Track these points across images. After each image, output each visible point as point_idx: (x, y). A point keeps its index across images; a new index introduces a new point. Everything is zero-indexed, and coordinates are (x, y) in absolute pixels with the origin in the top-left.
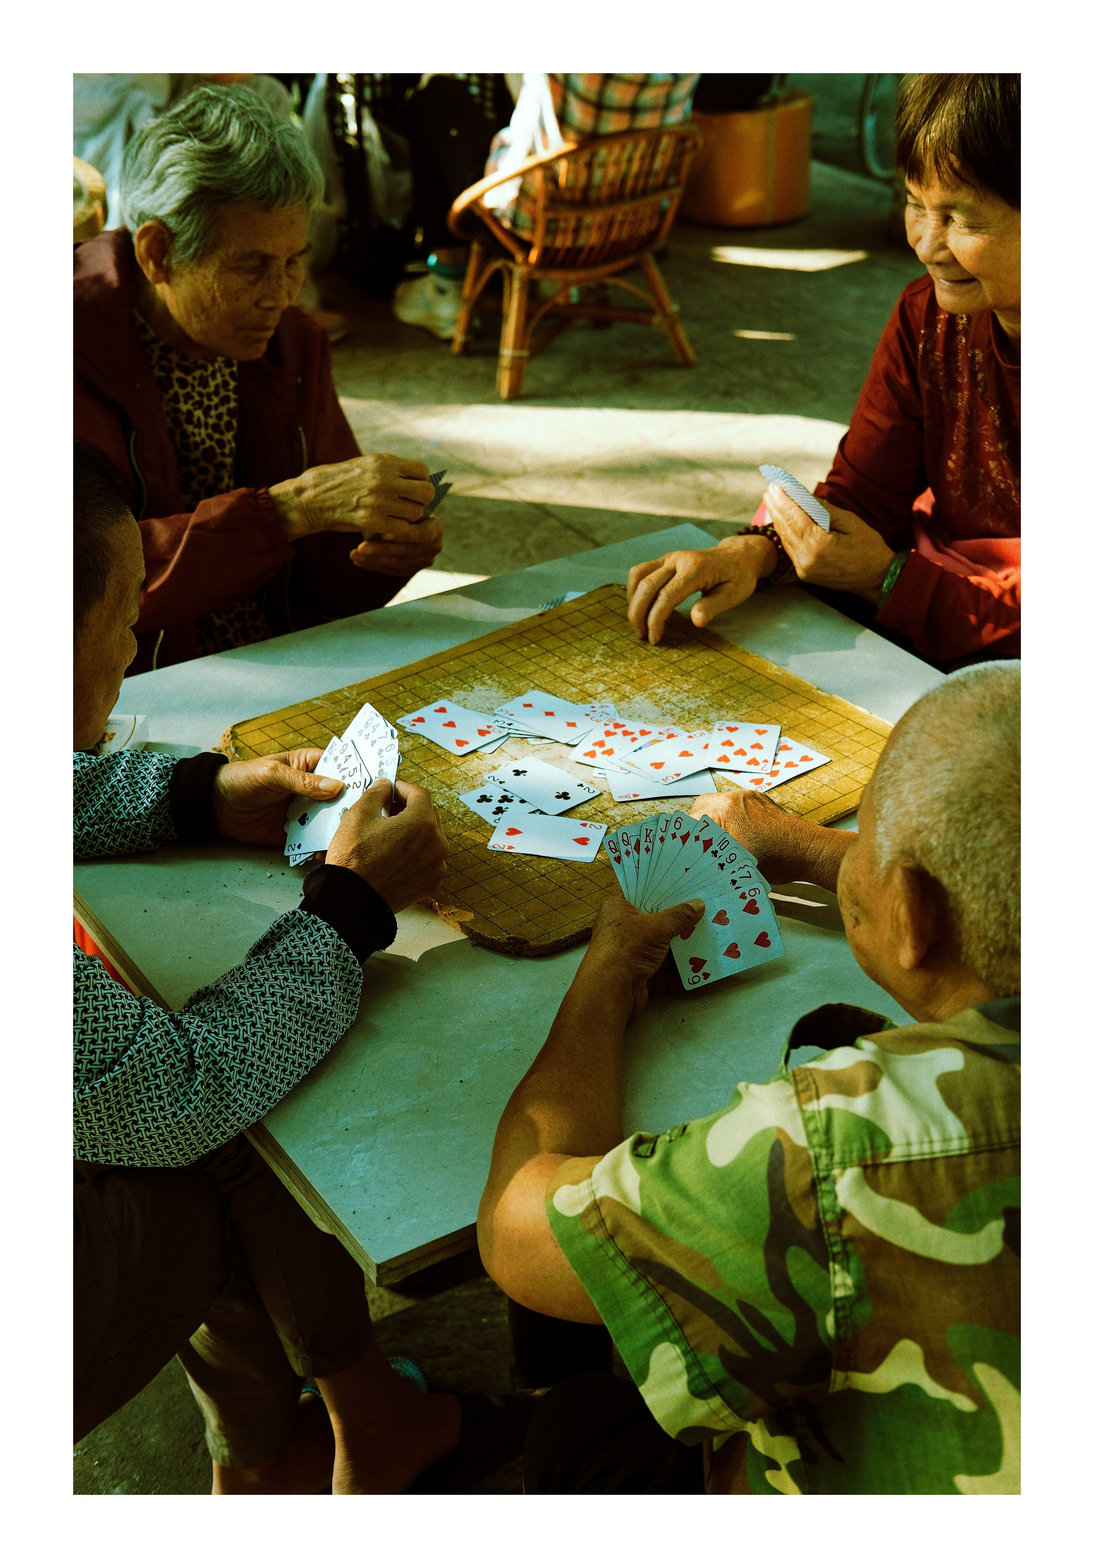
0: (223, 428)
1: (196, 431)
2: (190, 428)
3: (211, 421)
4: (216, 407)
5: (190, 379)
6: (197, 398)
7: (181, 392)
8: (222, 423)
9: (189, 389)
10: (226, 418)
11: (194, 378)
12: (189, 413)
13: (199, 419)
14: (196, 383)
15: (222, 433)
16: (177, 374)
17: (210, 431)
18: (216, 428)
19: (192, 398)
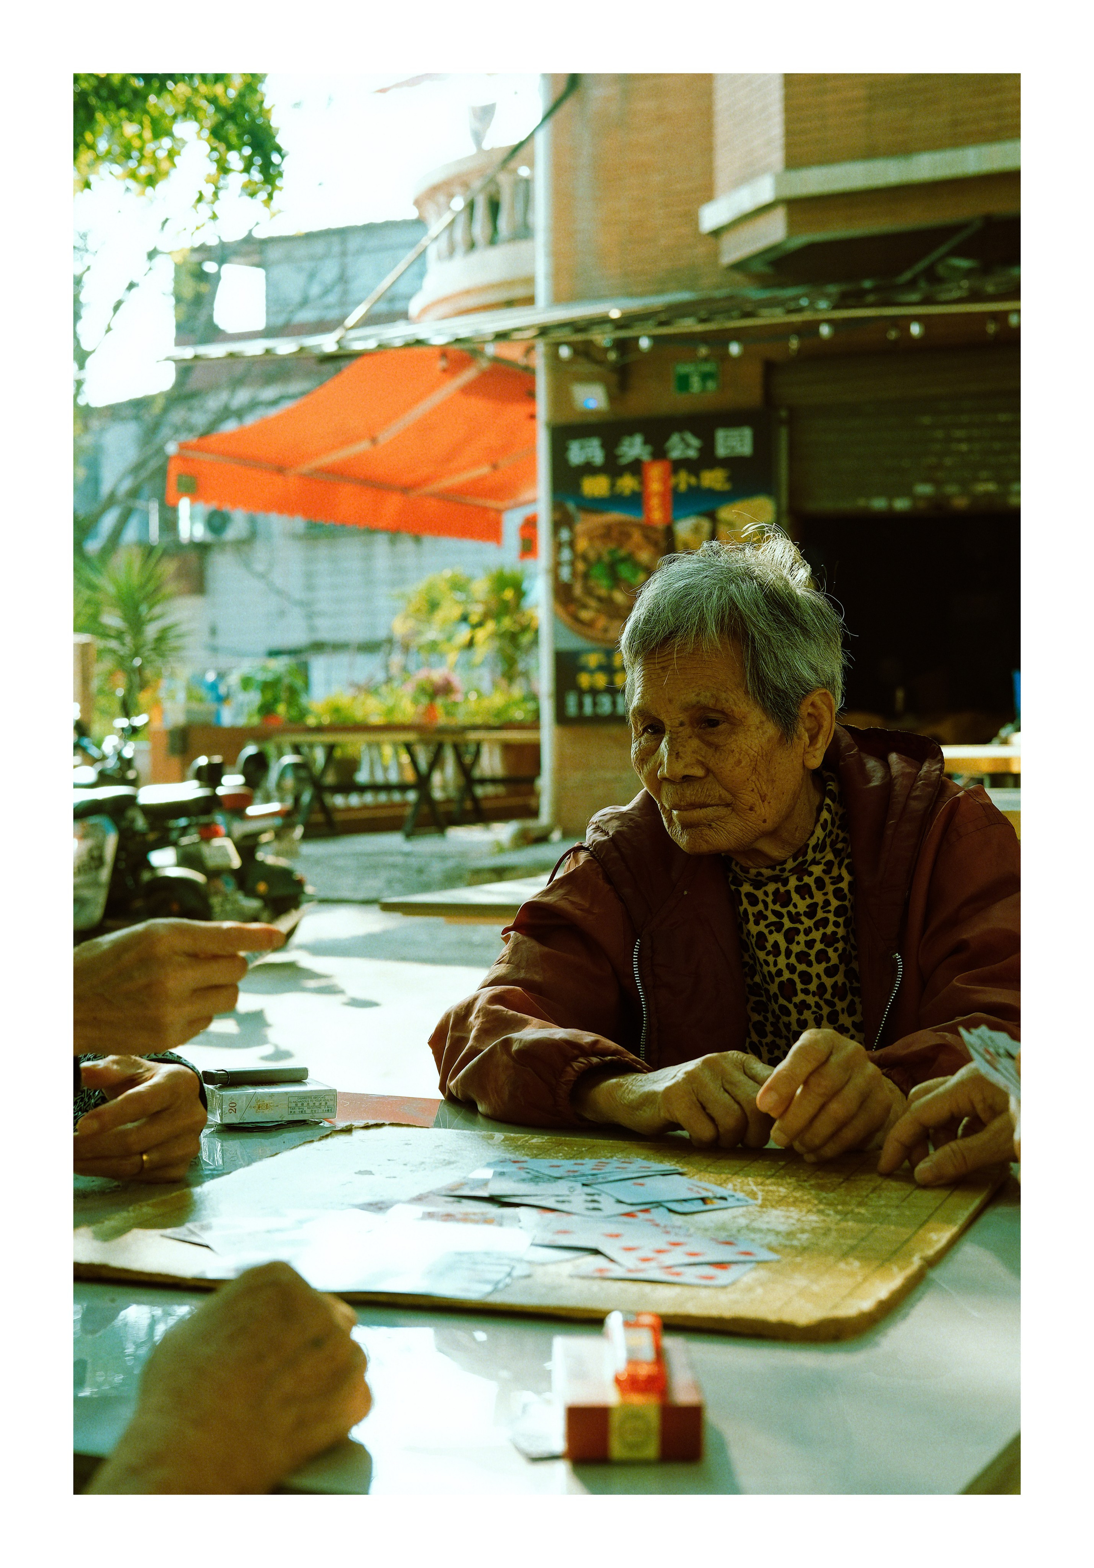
0: (812, 958)
1: (771, 959)
2: (761, 955)
3: (795, 948)
4: (807, 932)
5: (760, 894)
6: (772, 918)
7: (751, 910)
8: (813, 953)
9: (761, 906)
10: (819, 946)
11: (766, 894)
12: (761, 936)
13: (776, 945)
14: (769, 900)
15: (810, 964)
16: (746, 888)
17: (793, 960)
18: (802, 957)
19: (765, 918)
